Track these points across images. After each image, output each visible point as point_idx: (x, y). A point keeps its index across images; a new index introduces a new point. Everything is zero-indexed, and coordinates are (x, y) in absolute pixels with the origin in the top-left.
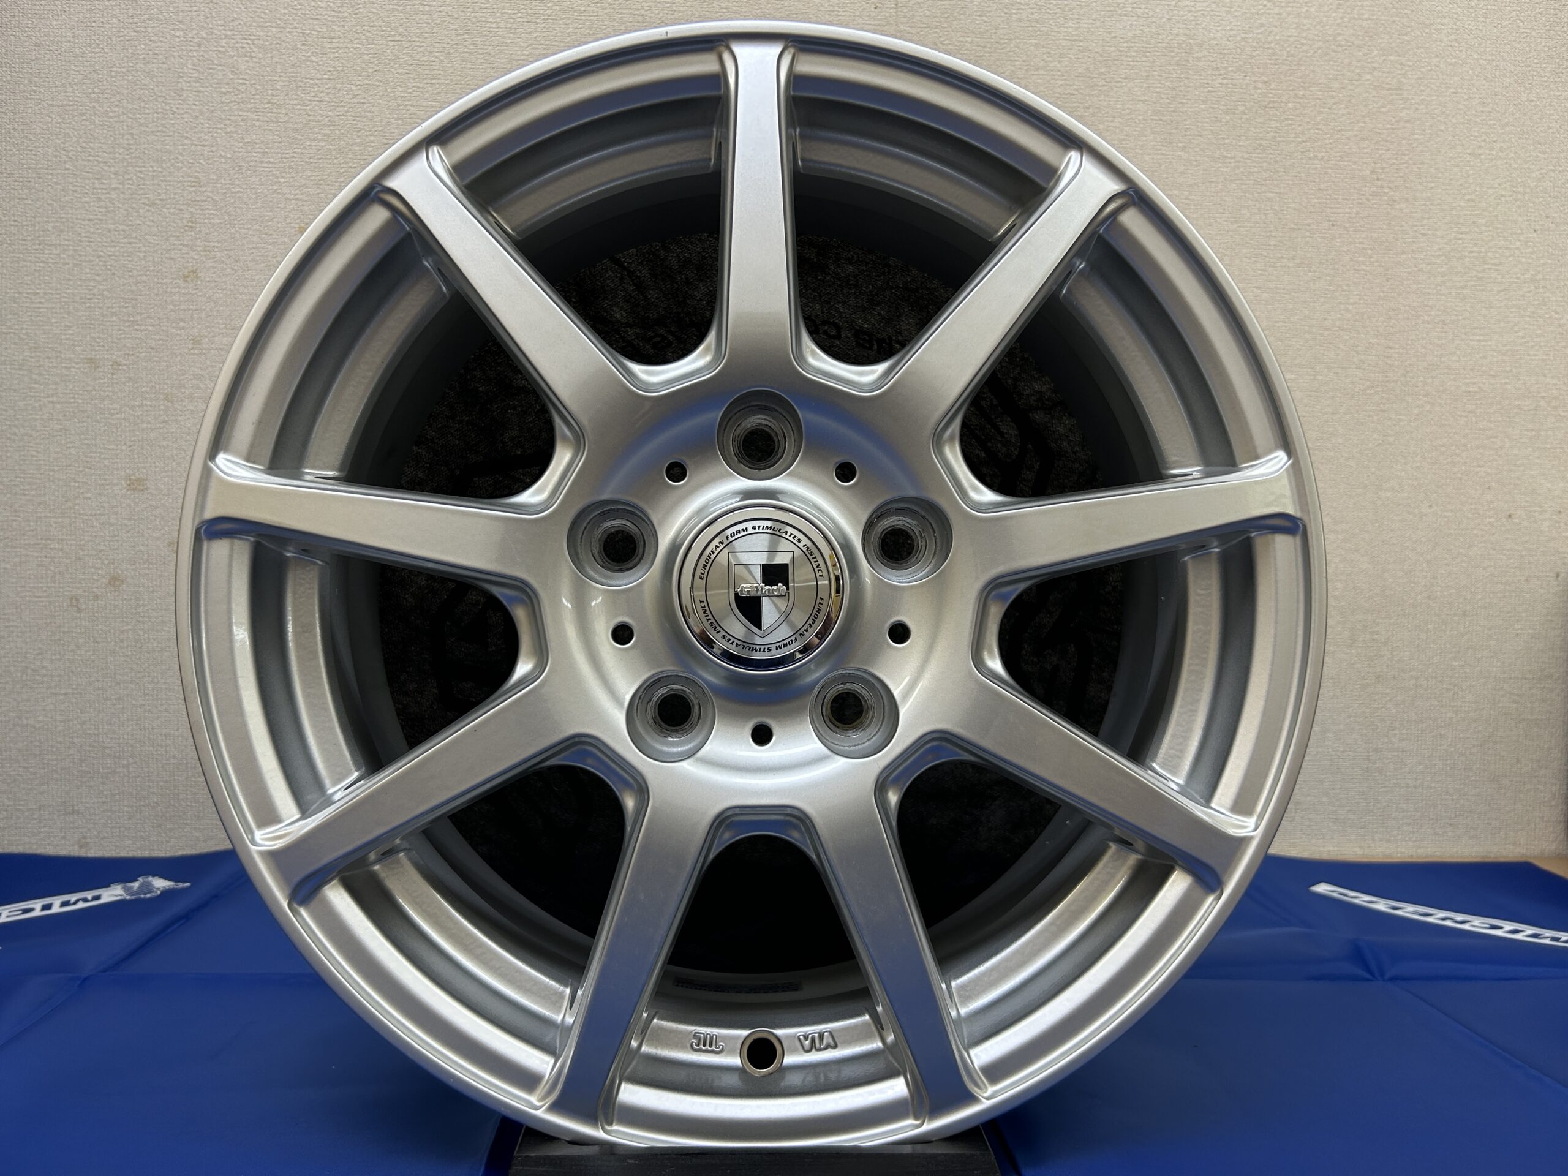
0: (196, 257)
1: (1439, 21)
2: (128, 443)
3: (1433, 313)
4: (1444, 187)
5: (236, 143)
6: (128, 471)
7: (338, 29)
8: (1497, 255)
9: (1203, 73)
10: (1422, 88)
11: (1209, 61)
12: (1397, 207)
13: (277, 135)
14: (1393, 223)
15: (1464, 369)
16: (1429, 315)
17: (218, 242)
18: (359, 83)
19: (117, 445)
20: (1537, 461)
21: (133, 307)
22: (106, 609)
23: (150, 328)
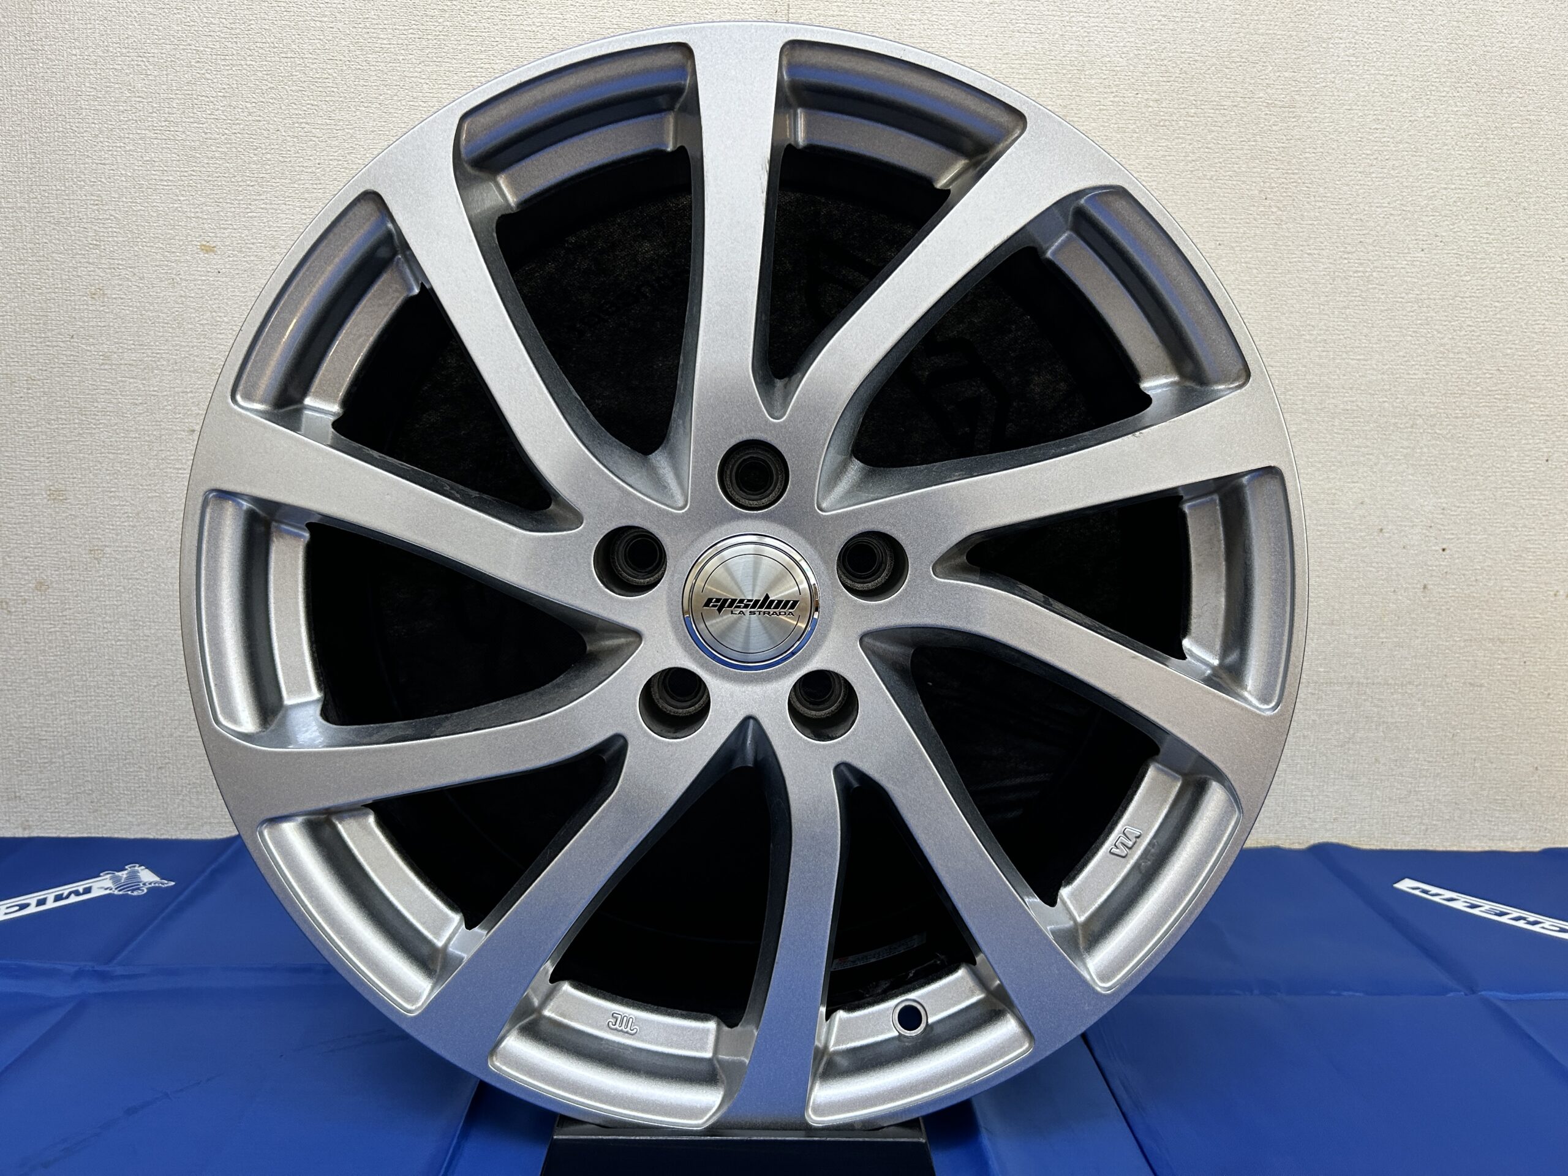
0: (102, 275)
1: (1337, 34)
2: (47, 455)
3: (1315, 332)
4: (1332, 207)
5: (136, 162)
6: (47, 482)
7: (230, 46)
8: (1383, 275)
9: (1096, 92)
10: (1316, 105)
11: (1101, 78)
12: (1284, 226)
13: (175, 153)
14: (1280, 243)
15: (1343, 388)
16: (1312, 335)
17: (122, 259)
18: (254, 100)
19: (36, 457)
20: (1411, 477)
21: (44, 324)
22: (34, 612)
23: (62, 344)
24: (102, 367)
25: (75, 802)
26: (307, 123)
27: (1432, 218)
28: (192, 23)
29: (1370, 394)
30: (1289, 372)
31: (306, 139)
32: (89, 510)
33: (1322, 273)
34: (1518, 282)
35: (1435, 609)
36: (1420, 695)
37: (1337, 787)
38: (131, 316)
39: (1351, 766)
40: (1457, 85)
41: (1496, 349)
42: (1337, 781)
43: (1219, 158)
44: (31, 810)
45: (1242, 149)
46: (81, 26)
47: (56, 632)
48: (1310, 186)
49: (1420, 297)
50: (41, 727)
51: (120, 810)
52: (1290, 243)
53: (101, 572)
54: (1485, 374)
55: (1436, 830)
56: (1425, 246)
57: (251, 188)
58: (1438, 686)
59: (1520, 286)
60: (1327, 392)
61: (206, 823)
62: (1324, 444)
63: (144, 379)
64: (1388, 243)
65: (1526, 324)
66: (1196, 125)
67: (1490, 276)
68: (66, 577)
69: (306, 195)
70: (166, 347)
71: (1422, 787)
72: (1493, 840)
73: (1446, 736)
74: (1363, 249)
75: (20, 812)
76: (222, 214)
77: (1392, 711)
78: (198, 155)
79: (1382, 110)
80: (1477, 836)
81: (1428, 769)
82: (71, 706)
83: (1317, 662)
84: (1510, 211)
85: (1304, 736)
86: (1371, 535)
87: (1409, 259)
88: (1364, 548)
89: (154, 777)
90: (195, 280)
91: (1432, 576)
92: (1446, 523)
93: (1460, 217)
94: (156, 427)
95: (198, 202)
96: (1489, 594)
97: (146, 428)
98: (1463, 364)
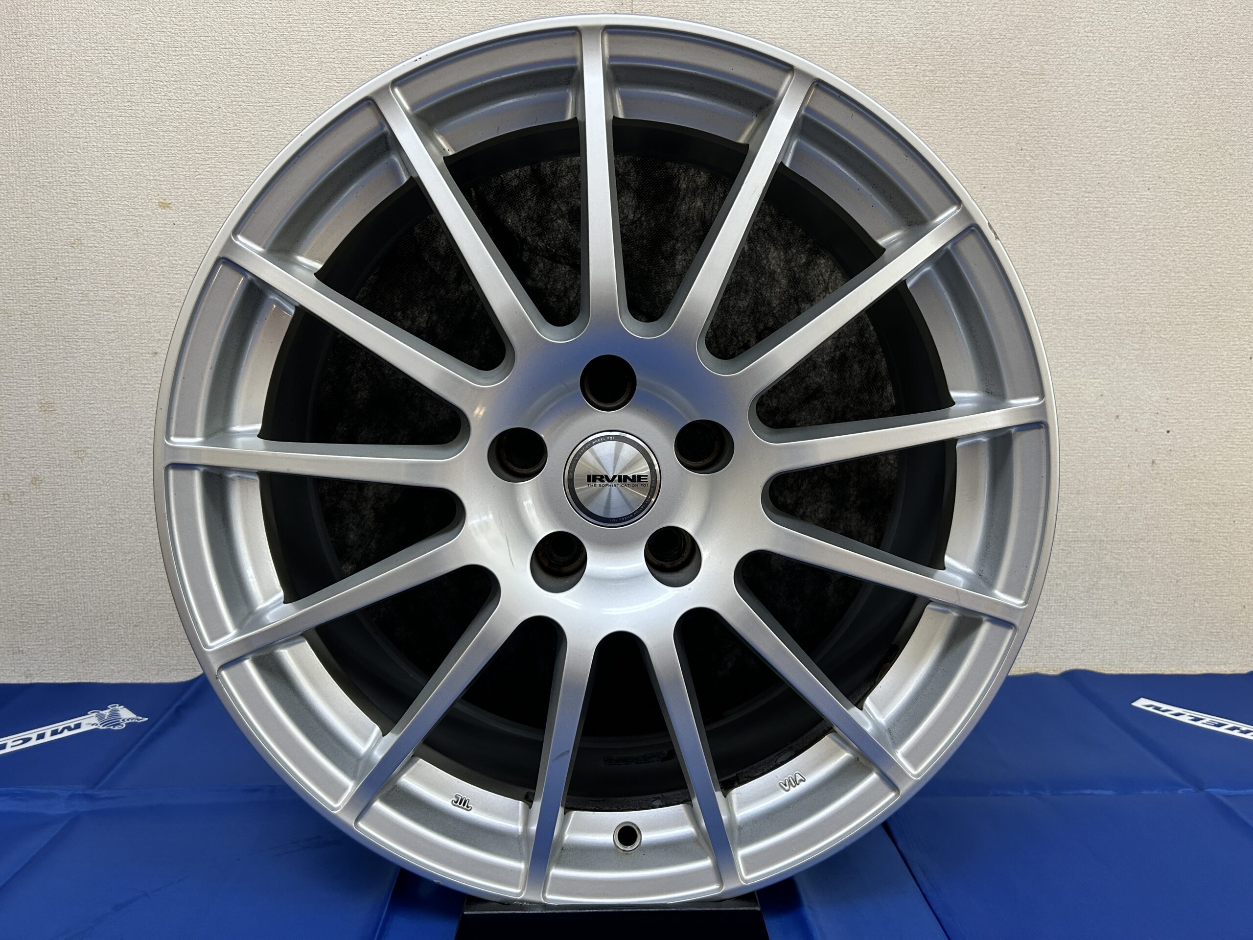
24: (81, 303)
25: (68, 655)
26: (243, 102)
27: (1155, 163)
28: (149, 22)
29: (1108, 307)
30: (1041, 290)
31: (242, 114)
32: (73, 419)
33: (1068, 209)
34: (1226, 214)
35: (1162, 480)
36: (1149, 550)
37: (1083, 625)
38: (104, 261)
39: (1095, 607)
40: (1175, 55)
41: (1209, 269)
42: (1083, 620)
43: (983, 117)
44: (32, 662)
45: (1002, 109)
46: (58, 26)
47: (48, 517)
48: (1057, 138)
49: (1148, 227)
50: (38, 595)
51: (104, 660)
52: (1041, 186)
53: (84, 469)
54: (1201, 288)
55: (1164, 658)
56: (1151, 186)
57: (198, 155)
58: (1165, 542)
59: (1228, 217)
60: (1073, 306)
61: (173, 669)
62: (1071, 348)
63: (115, 312)
64: (1121, 184)
65: (1233, 248)
66: (964, 91)
67: (1203, 209)
68: (55, 473)
69: (244, 160)
70: (133, 286)
71: (1153, 623)
72: (1209, 665)
73: (1171, 582)
74: (1100, 189)
75: (23, 663)
76: (175, 176)
77: (1128, 563)
78: (155, 129)
79: (1115, 76)
80: (1198, 662)
81: (1157, 609)
82: (62, 577)
83: (1067, 524)
84: (1219, 156)
85: (1056, 584)
86: (1109, 421)
87: (1138, 196)
88: (1105, 431)
89: (131, 634)
90: (155, 231)
91: (1159, 453)
92: (1170, 410)
93: (1179, 162)
94: (125, 351)
95: (156, 168)
96: (1205, 467)
97: (118, 351)
98: (1182, 281)
